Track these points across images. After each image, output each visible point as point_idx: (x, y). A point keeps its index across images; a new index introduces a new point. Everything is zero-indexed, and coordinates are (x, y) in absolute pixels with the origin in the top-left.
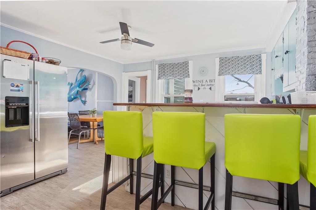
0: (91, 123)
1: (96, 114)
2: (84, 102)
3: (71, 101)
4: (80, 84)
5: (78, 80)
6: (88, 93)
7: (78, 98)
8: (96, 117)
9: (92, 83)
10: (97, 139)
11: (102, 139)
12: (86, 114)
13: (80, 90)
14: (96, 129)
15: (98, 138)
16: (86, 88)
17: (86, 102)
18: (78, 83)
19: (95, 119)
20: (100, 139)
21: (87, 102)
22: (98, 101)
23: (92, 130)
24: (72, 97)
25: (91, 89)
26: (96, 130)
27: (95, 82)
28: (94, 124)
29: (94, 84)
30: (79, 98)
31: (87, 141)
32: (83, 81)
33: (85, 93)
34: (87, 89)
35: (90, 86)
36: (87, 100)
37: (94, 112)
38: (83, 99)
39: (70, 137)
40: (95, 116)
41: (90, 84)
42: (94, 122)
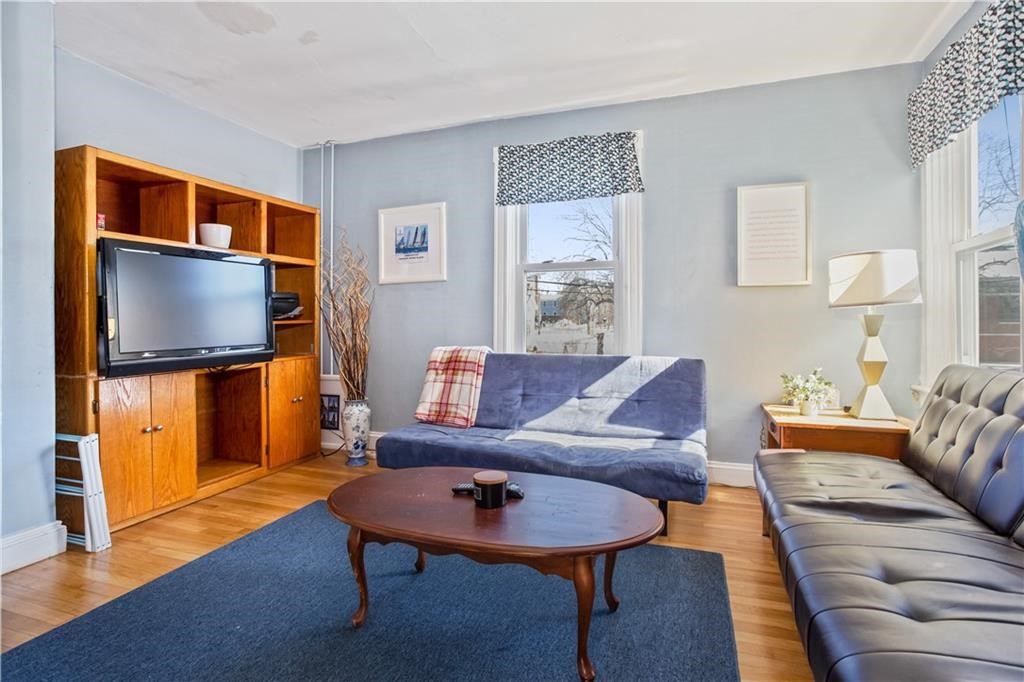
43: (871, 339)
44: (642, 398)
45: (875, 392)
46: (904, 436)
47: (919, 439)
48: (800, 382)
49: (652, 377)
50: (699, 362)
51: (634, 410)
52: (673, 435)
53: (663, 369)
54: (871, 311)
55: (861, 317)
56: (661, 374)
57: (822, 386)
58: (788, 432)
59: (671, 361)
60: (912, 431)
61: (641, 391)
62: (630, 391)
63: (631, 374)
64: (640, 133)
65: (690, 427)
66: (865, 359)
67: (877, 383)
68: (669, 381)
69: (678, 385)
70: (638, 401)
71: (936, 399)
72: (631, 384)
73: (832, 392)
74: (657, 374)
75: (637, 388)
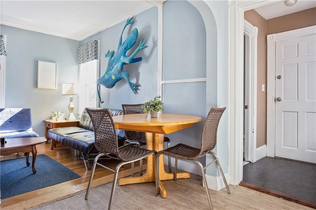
0: (149, 135)
1: (159, 113)
2: (135, 88)
3: (113, 86)
4: (126, 49)
5: (122, 43)
6: (143, 68)
7: (123, 78)
8: (160, 120)
9: (150, 43)
10: (163, 175)
11: (175, 176)
12: (138, 113)
13: (127, 61)
14: (161, 152)
15: (166, 174)
16: (138, 56)
17: (139, 88)
18: (122, 48)
19: (160, 127)
20: (171, 176)
21: (140, 86)
22: (163, 82)
23: (150, 157)
24: (113, 77)
25: (148, 58)
26: (161, 157)
27: (157, 40)
28: (157, 138)
29: (155, 45)
30: (125, 78)
31: (137, 180)
32: (133, 42)
33: (137, 68)
34: (139, 59)
35: (147, 51)
36: (140, 82)
37: (154, 106)
38: (134, 81)
39: (94, 176)
40: (158, 116)
41: (147, 47)
42: (157, 134)
43: (71, 103)
44: (11, 121)
45: (72, 114)
46: (78, 122)
47: (82, 122)
48: (56, 113)
49: (15, 114)
50: (29, 109)
51: (9, 124)
52: (23, 130)
53: (18, 112)
54: (71, 96)
55: (69, 98)
56: (17, 113)
57: (61, 114)
58: (55, 125)
59: (20, 109)
60: (80, 121)
61: (11, 119)
62: (6, 119)
63: (7, 114)
64: (5, 36)
65: (28, 127)
66: (70, 107)
67: (72, 112)
68: (20, 115)
69: (24, 116)
70: (10, 122)
71: (84, 114)
72: (7, 117)
73: (64, 114)
74: (16, 113)
75: (9, 118)
